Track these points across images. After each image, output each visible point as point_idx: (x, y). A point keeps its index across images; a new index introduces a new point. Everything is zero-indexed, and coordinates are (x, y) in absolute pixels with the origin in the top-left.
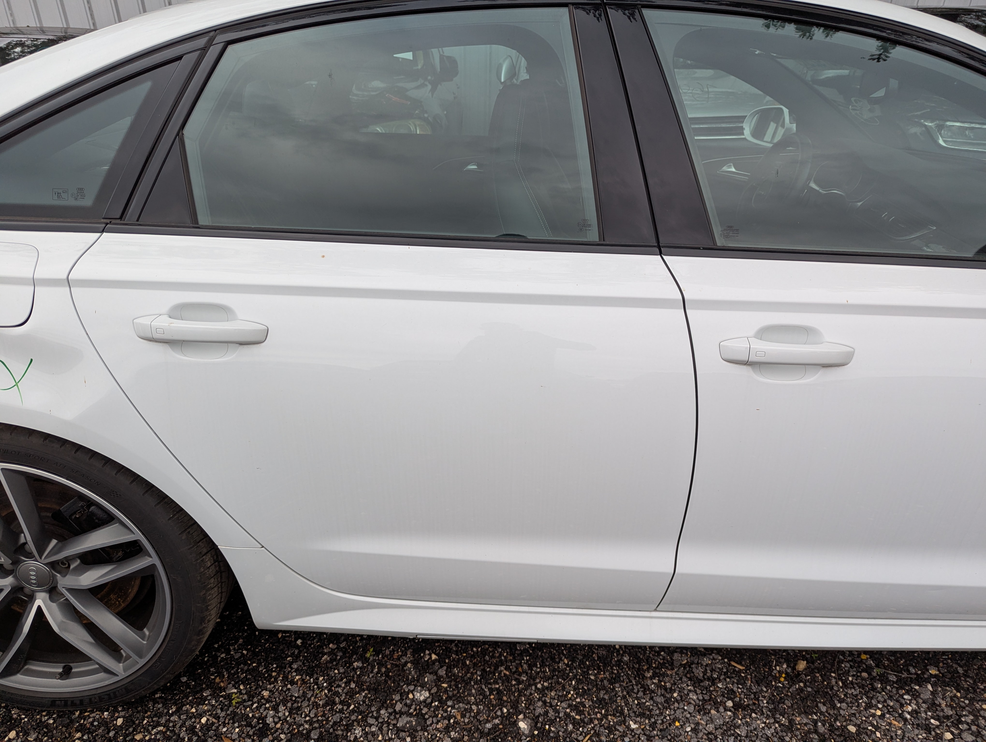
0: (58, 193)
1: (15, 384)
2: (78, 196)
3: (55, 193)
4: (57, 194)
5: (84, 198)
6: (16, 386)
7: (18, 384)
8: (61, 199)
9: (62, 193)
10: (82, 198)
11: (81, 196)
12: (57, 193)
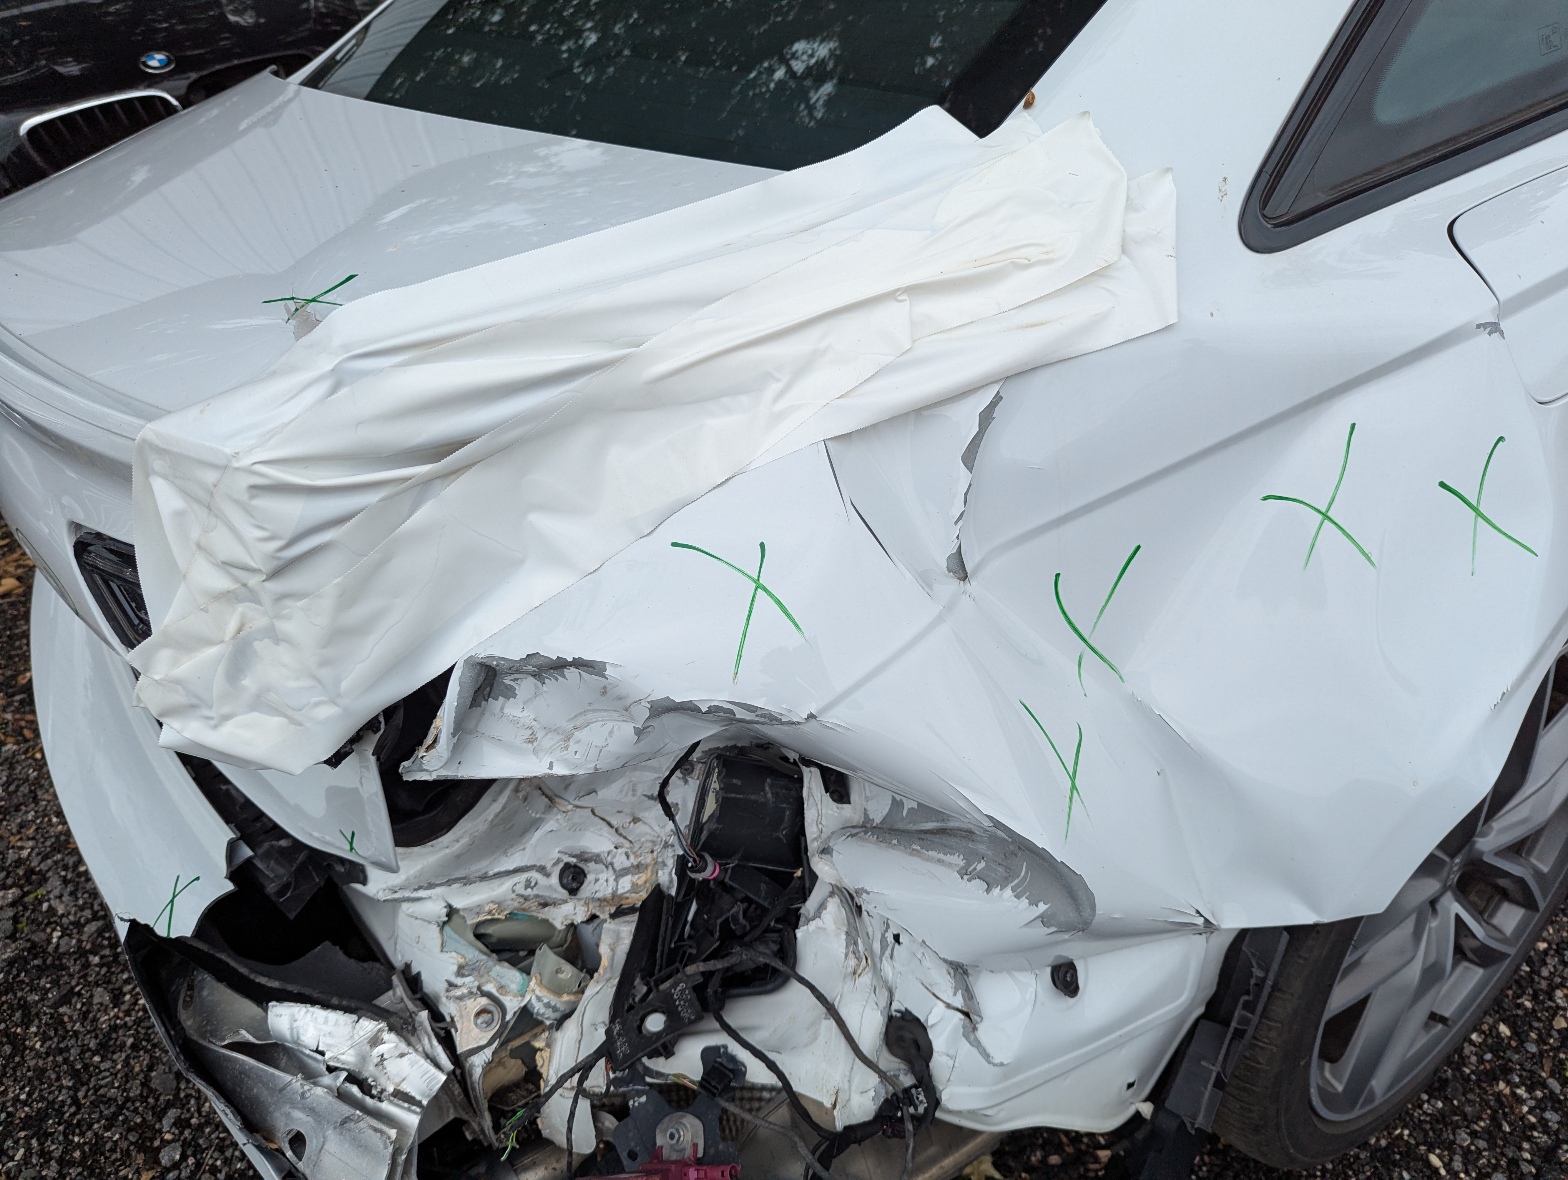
0: (1546, 38)
3: (1543, 40)
8: (1553, 49)
9: (1551, 34)
12: (1544, 37)
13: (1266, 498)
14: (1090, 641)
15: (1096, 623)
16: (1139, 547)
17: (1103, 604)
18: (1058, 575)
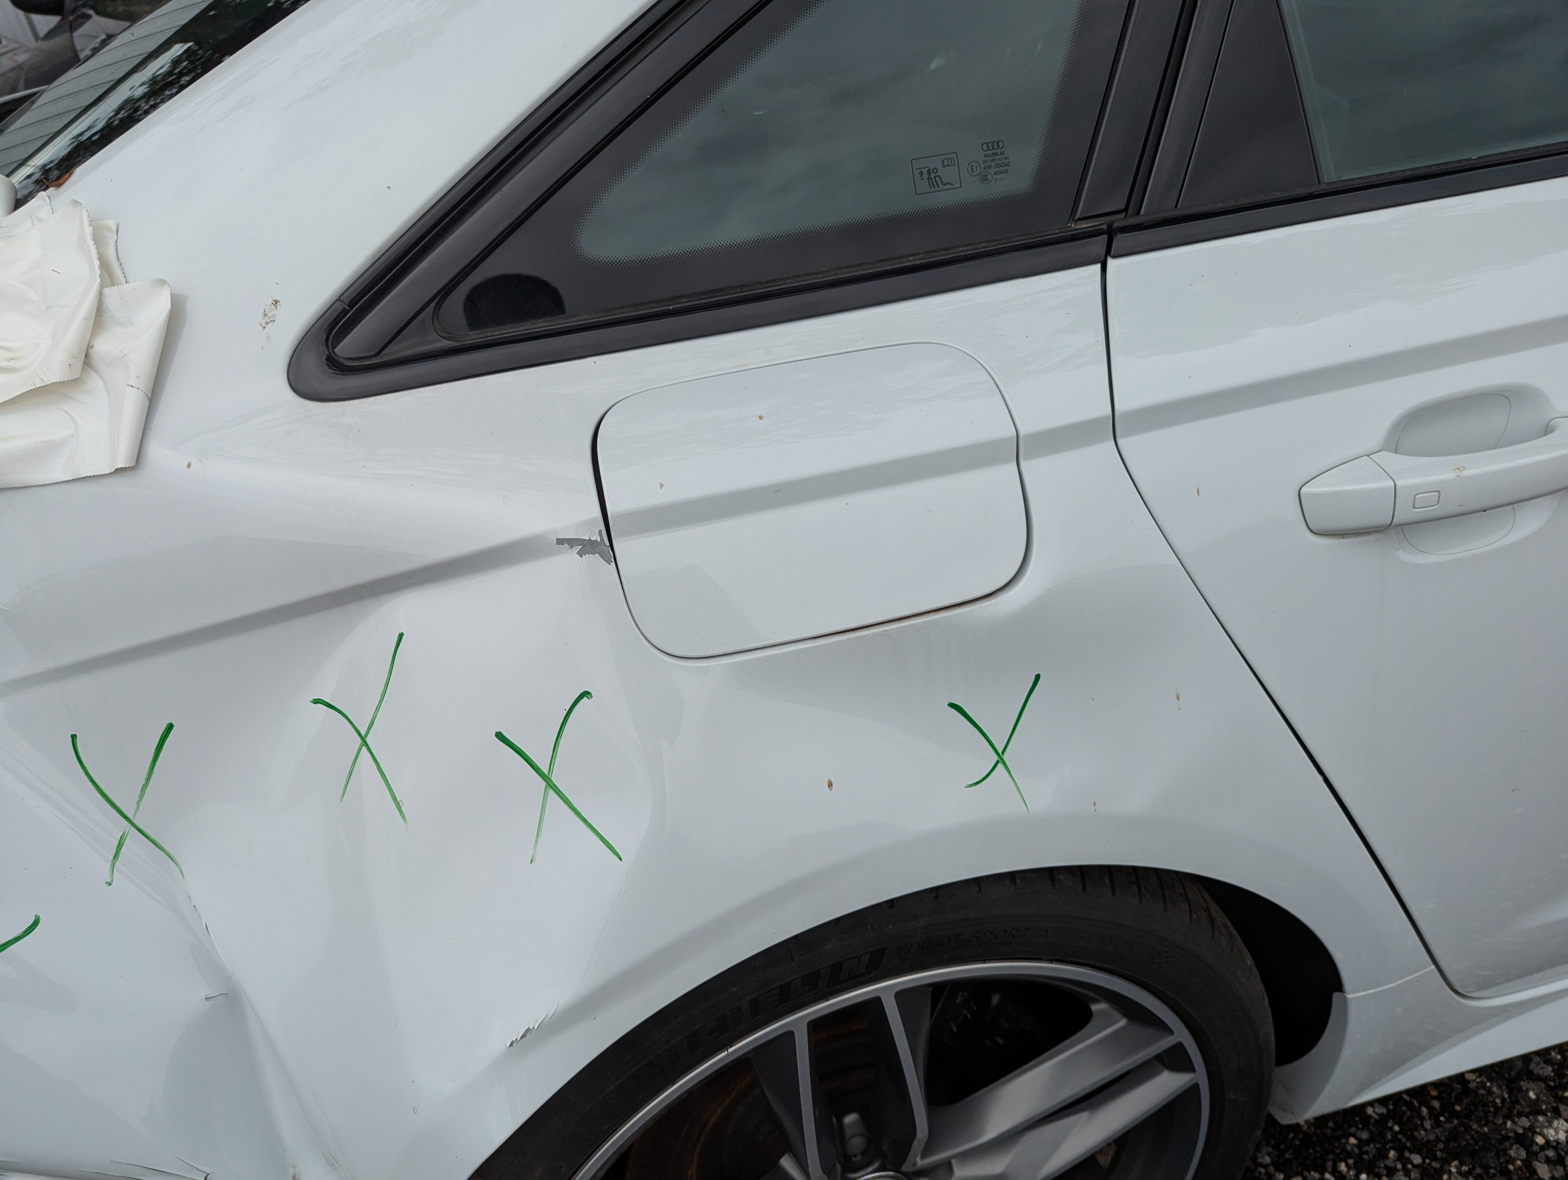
0: (929, 172)
1: (996, 758)
2: (990, 167)
3: (921, 173)
4: (926, 176)
5: (1006, 172)
6: (1000, 765)
7: (1005, 757)
8: (941, 187)
9: (940, 168)
10: (1001, 172)
11: (998, 166)
12: (925, 171)
13: (316, 701)
14: (135, 821)
15: (139, 802)
16: (170, 727)
17: (143, 782)
18: (74, 737)
